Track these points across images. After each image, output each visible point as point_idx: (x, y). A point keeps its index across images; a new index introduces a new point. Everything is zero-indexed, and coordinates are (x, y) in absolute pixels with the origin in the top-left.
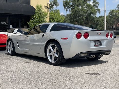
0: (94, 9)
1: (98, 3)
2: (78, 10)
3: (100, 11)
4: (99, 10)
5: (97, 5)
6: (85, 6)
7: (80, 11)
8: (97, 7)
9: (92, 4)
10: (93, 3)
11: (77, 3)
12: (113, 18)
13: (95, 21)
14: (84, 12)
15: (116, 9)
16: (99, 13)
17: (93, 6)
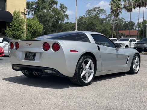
0: (62, 14)
1: (66, 8)
2: (43, 14)
3: (68, 17)
4: (67, 16)
5: (65, 10)
6: (51, 10)
7: (45, 16)
8: (65, 12)
9: (59, 9)
10: (60, 7)
11: (41, 6)
12: (82, 26)
13: (63, 28)
14: (50, 17)
15: (85, 16)
16: (67, 19)
17: (61, 10)
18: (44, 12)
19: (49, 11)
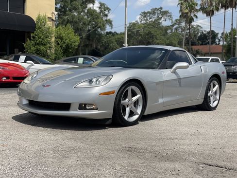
0: (102, 19)
1: (109, 9)
2: (73, 19)
3: (111, 24)
4: (110, 22)
5: (106, 12)
6: (84, 12)
7: (76, 22)
8: (106, 16)
9: (98, 10)
10: (100, 8)
11: (70, 6)
13: (103, 42)
14: (84, 24)
15: (139, 21)
16: (110, 28)
17: (100, 13)
18: (73, 16)
19: (82, 13)
